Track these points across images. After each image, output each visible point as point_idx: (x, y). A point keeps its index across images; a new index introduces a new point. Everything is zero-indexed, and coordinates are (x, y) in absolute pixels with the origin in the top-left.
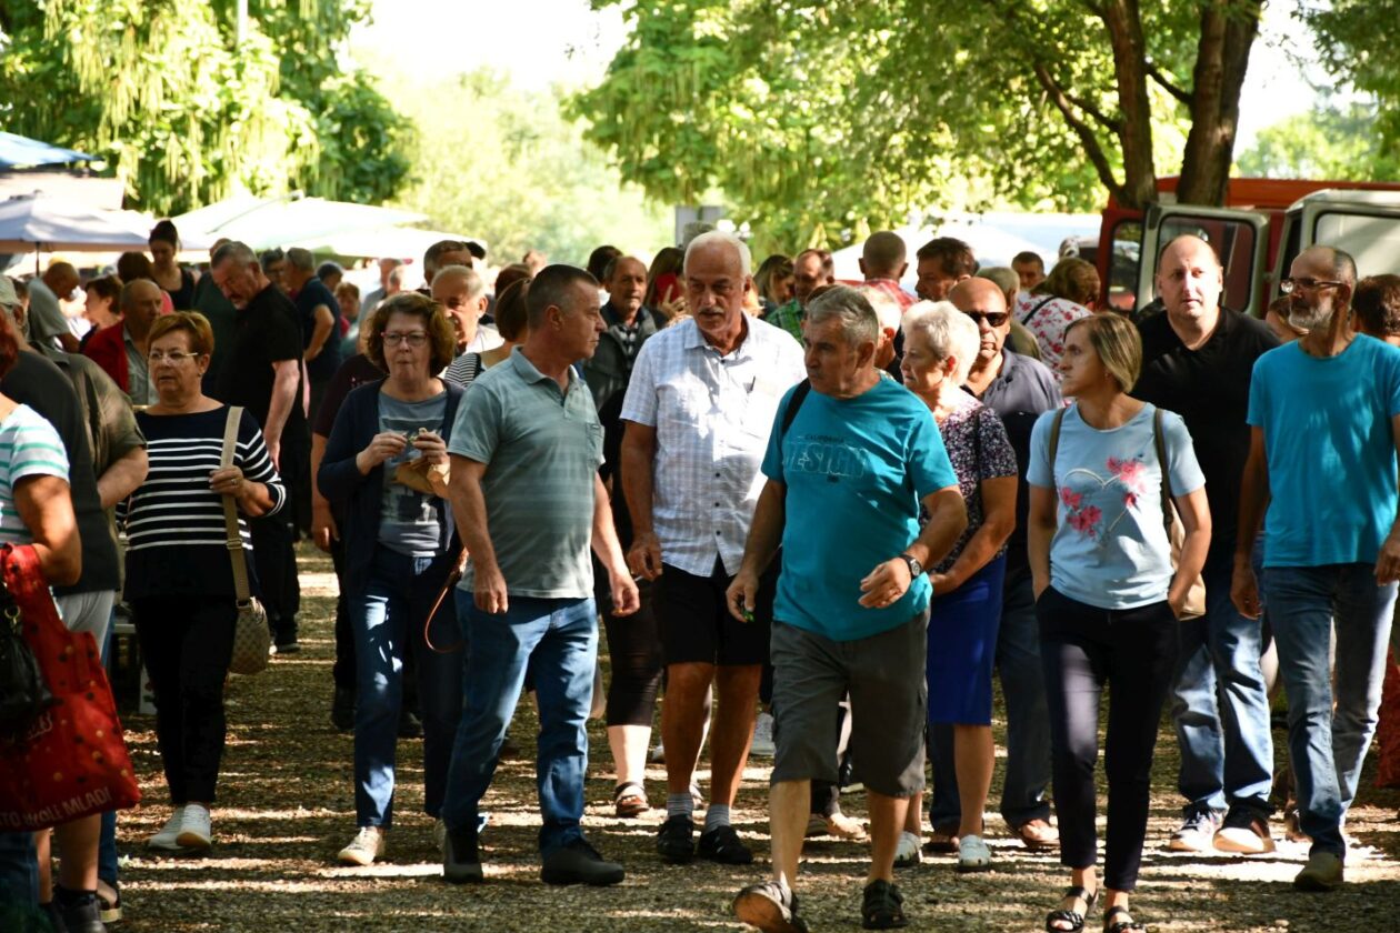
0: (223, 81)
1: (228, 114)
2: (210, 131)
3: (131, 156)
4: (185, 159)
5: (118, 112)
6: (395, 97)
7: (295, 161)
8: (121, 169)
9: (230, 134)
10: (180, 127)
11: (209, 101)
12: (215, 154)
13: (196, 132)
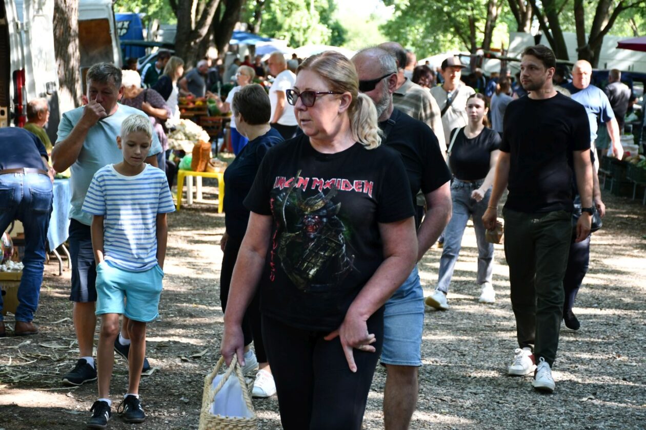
0: (307, 20)
1: (308, 28)
2: (305, 31)
3: (288, 35)
4: (299, 37)
5: (286, 26)
6: (344, 25)
7: (322, 38)
8: (286, 38)
9: (309, 31)
10: (298, 30)
11: (305, 26)
12: (306, 36)
13: (302, 31)
